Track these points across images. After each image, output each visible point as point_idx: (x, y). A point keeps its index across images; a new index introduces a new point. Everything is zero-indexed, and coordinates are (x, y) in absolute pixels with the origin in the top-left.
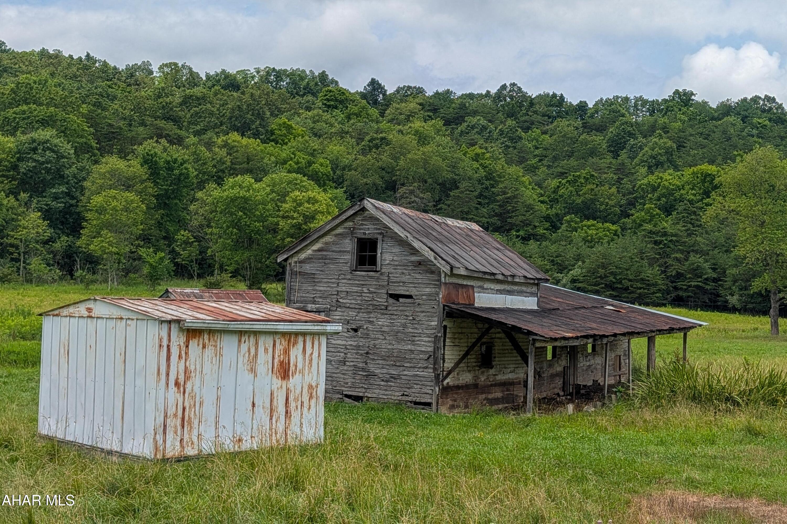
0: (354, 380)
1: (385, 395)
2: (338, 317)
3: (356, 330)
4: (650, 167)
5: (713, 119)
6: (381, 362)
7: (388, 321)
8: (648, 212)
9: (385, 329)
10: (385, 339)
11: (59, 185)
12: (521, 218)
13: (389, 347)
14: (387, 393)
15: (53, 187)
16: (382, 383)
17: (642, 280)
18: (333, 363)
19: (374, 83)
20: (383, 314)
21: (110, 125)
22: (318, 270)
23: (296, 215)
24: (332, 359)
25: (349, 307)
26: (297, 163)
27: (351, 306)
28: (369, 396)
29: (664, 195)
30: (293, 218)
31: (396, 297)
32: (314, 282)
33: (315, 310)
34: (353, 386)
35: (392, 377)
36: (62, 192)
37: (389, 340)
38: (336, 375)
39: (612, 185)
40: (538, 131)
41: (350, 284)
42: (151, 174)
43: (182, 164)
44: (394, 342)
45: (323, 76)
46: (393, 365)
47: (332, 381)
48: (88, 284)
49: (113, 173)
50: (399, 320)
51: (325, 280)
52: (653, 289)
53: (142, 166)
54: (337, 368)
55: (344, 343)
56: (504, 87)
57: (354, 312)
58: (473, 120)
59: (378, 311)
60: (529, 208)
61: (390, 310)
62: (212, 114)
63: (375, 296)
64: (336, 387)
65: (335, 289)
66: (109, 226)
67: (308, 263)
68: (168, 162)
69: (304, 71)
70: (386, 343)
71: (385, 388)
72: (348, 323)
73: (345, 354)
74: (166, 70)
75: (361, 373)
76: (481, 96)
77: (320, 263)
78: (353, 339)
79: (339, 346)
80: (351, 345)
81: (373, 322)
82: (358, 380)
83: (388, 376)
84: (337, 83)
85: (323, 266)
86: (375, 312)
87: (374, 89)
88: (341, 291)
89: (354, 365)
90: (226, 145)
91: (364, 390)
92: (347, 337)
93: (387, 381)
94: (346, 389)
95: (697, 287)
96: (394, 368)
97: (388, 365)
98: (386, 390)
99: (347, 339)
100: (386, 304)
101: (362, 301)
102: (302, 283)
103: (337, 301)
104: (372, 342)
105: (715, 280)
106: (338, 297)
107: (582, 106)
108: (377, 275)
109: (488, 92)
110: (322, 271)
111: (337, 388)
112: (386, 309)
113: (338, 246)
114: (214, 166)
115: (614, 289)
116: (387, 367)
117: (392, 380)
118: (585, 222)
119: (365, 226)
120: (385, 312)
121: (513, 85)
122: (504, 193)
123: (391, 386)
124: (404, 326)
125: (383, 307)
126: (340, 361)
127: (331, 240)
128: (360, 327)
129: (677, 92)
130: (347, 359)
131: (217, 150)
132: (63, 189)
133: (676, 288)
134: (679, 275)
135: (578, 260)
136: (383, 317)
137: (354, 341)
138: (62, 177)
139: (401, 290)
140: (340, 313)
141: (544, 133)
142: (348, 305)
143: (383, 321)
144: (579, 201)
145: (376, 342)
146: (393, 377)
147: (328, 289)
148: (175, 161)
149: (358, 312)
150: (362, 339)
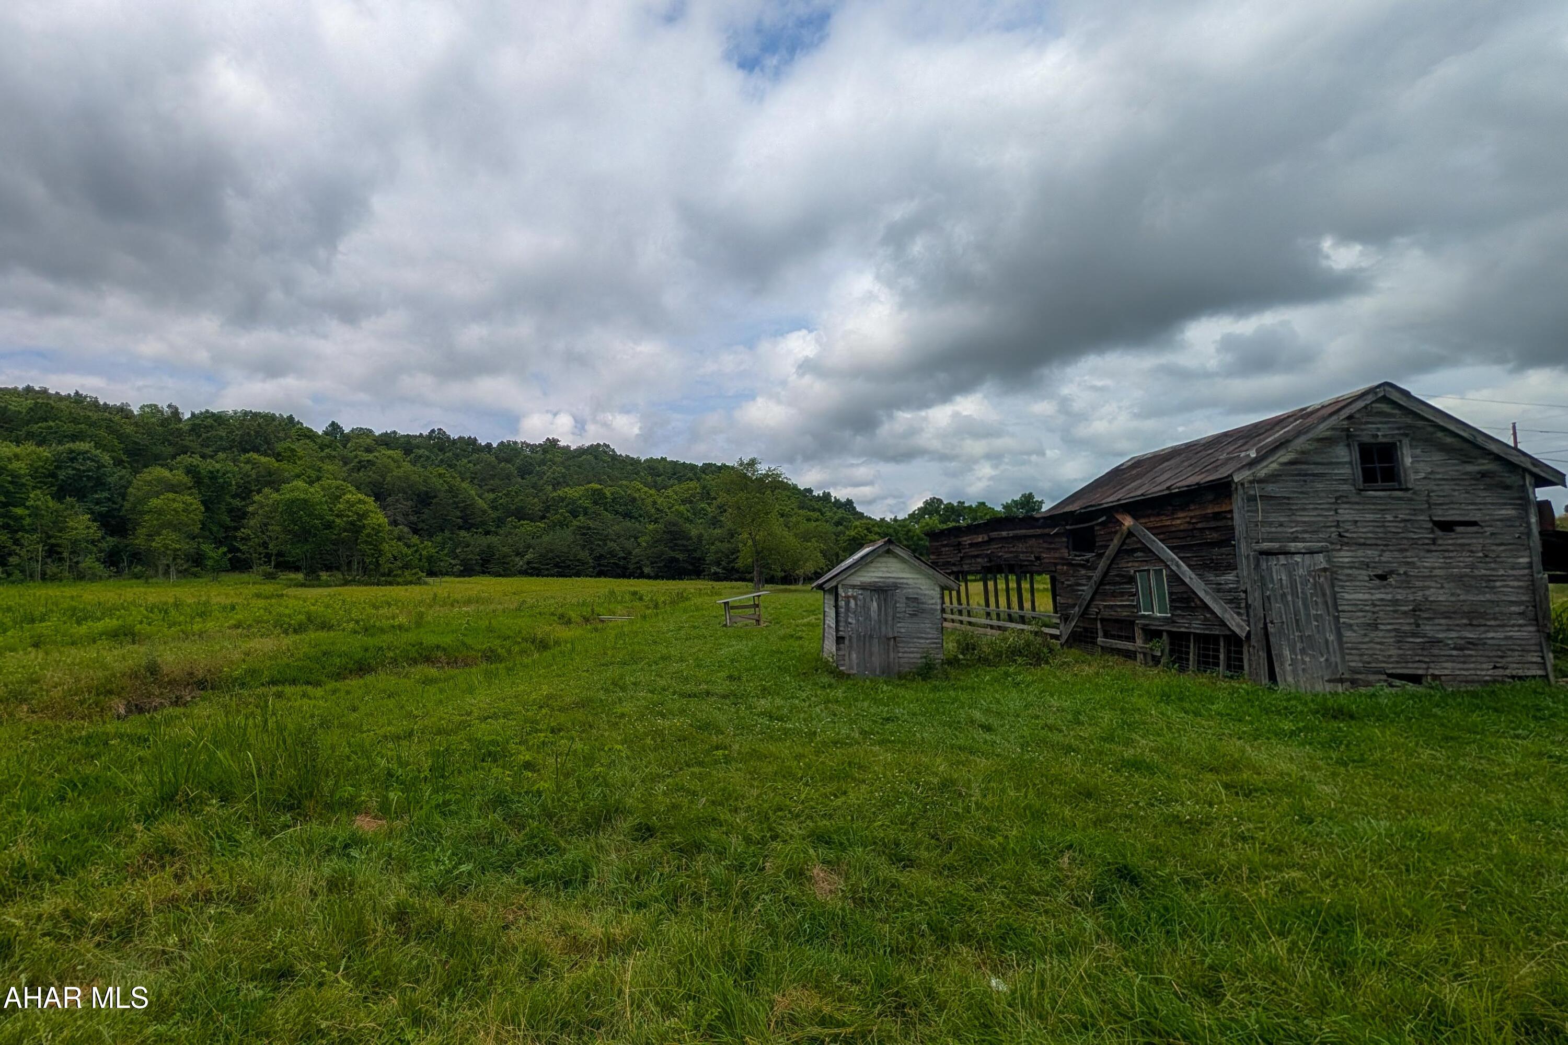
0: (1401, 652)
1: (1464, 669)
2: (1347, 560)
3: (1383, 577)
4: (553, 486)
5: (574, 457)
6: (1443, 621)
7: (1442, 560)
8: (562, 514)
9: (1437, 572)
10: (1442, 587)
11: (101, 491)
12: (479, 519)
13: (1453, 599)
14: (1466, 666)
15: (96, 492)
16: (1454, 653)
17: (578, 560)
18: (1356, 628)
19: (334, 425)
20: (1429, 551)
21: (135, 443)
22: (1295, 492)
23: (350, 514)
24: (1352, 622)
25: (1364, 544)
26: (309, 477)
27: (1369, 542)
28: (1437, 672)
29: (569, 504)
30: (349, 517)
31: (1447, 526)
32: (1290, 509)
33: (1303, 551)
34: (1402, 660)
35: (1469, 643)
36: (105, 498)
37: (1449, 589)
38: (1365, 646)
39: (534, 497)
40: (466, 461)
41: (1358, 510)
42: (195, 482)
43: (224, 474)
44: (1458, 591)
45: (291, 418)
46: (1466, 625)
47: (1361, 655)
48: (147, 579)
49: (160, 480)
50: (1461, 559)
51: (1311, 506)
52: (586, 566)
53: (187, 475)
54: (1365, 635)
55: (1367, 596)
56: (433, 431)
57: (1376, 550)
58: (421, 452)
59: (1420, 547)
60: (484, 512)
61: (1440, 545)
62: (221, 438)
63: (1409, 526)
64: (1369, 663)
65: (1331, 519)
66: (169, 525)
67: (1273, 483)
68: (211, 472)
69: (274, 414)
70: (1445, 593)
71: (1462, 659)
72: (1368, 567)
73: (1374, 613)
74: (147, 409)
75: (1411, 640)
76: (416, 436)
77: (1296, 481)
78: (1383, 590)
79: (1359, 603)
80: (1382, 600)
81: (1413, 563)
82: (1409, 650)
83: (1462, 642)
84: (302, 424)
85: (1302, 486)
86: (1414, 548)
87: (334, 429)
88: (1343, 522)
89: (1395, 630)
90: (248, 462)
91: (1424, 666)
92: (1370, 588)
93: (1461, 649)
94: (1391, 666)
95: (614, 563)
96: (1469, 628)
97: (1457, 625)
98: (1464, 663)
99: (1373, 591)
100: (1431, 536)
101: (1385, 533)
102: (1268, 513)
103: (1340, 535)
104: (1420, 593)
105: (625, 558)
106: (1341, 530)
107: (489, 446)
108: (1408, 494)
109: (421, 434)
110: (1302, 493)
111: (1374, 665)
112: (1434, 544)
113: (1324, 456)
114: (242, 478)
115: (559, 567)
116: (1458, 628)
117: (1470, 646)
118: (522, 522)
119: (1370, 426)
120: (1433, 548)
121: (440, 429)
122: (463, 502)
123: (1471, 656)
124: (1473, 567)
125: (1427, 541)
126: (1369, 625)
127: (1310, 448)
128: (1392, 572)
129: (548, 439)
130: (1379, 621)
131: (242, 465)
132: (106, 494)
133: (599, 565)
134: (601, 557)
135: (529, 548)
136: (1428, 555)
137: (1387, 593)
138: (104, 484)
139: (1452, 515)
140: (1349, 554)
141: (469, 462)
142: (1362, 541)
143: (1433, 561)
144: (513, 507)
145: (1427, 593)
146: (1472, 644)
147: (1320, 519)
148: (218, 471)
149: (1383, 551)
150: (1399, 591)
